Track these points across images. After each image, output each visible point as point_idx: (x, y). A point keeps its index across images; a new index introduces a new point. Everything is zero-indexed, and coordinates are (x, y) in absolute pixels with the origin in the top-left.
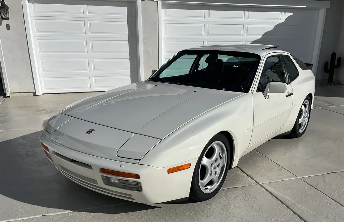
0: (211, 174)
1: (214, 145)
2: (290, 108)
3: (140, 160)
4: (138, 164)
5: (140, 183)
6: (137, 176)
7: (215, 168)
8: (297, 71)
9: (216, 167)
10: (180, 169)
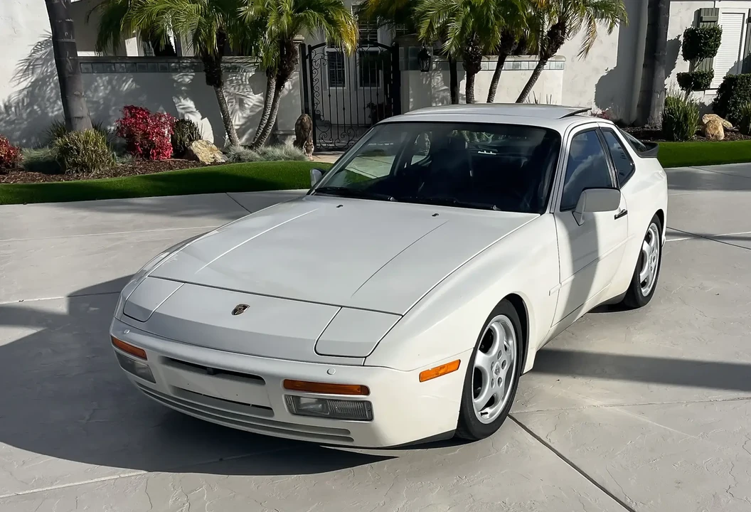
0: (492, 384)
1: (493, 325)
2: (623, 242)
3: (366, 357)
4: (363, 366)
5: (369, 403)
6: (365, 390)
7: (497, 372)
8: (632, 161)
9: (499, 369)
10: (440, 372)
